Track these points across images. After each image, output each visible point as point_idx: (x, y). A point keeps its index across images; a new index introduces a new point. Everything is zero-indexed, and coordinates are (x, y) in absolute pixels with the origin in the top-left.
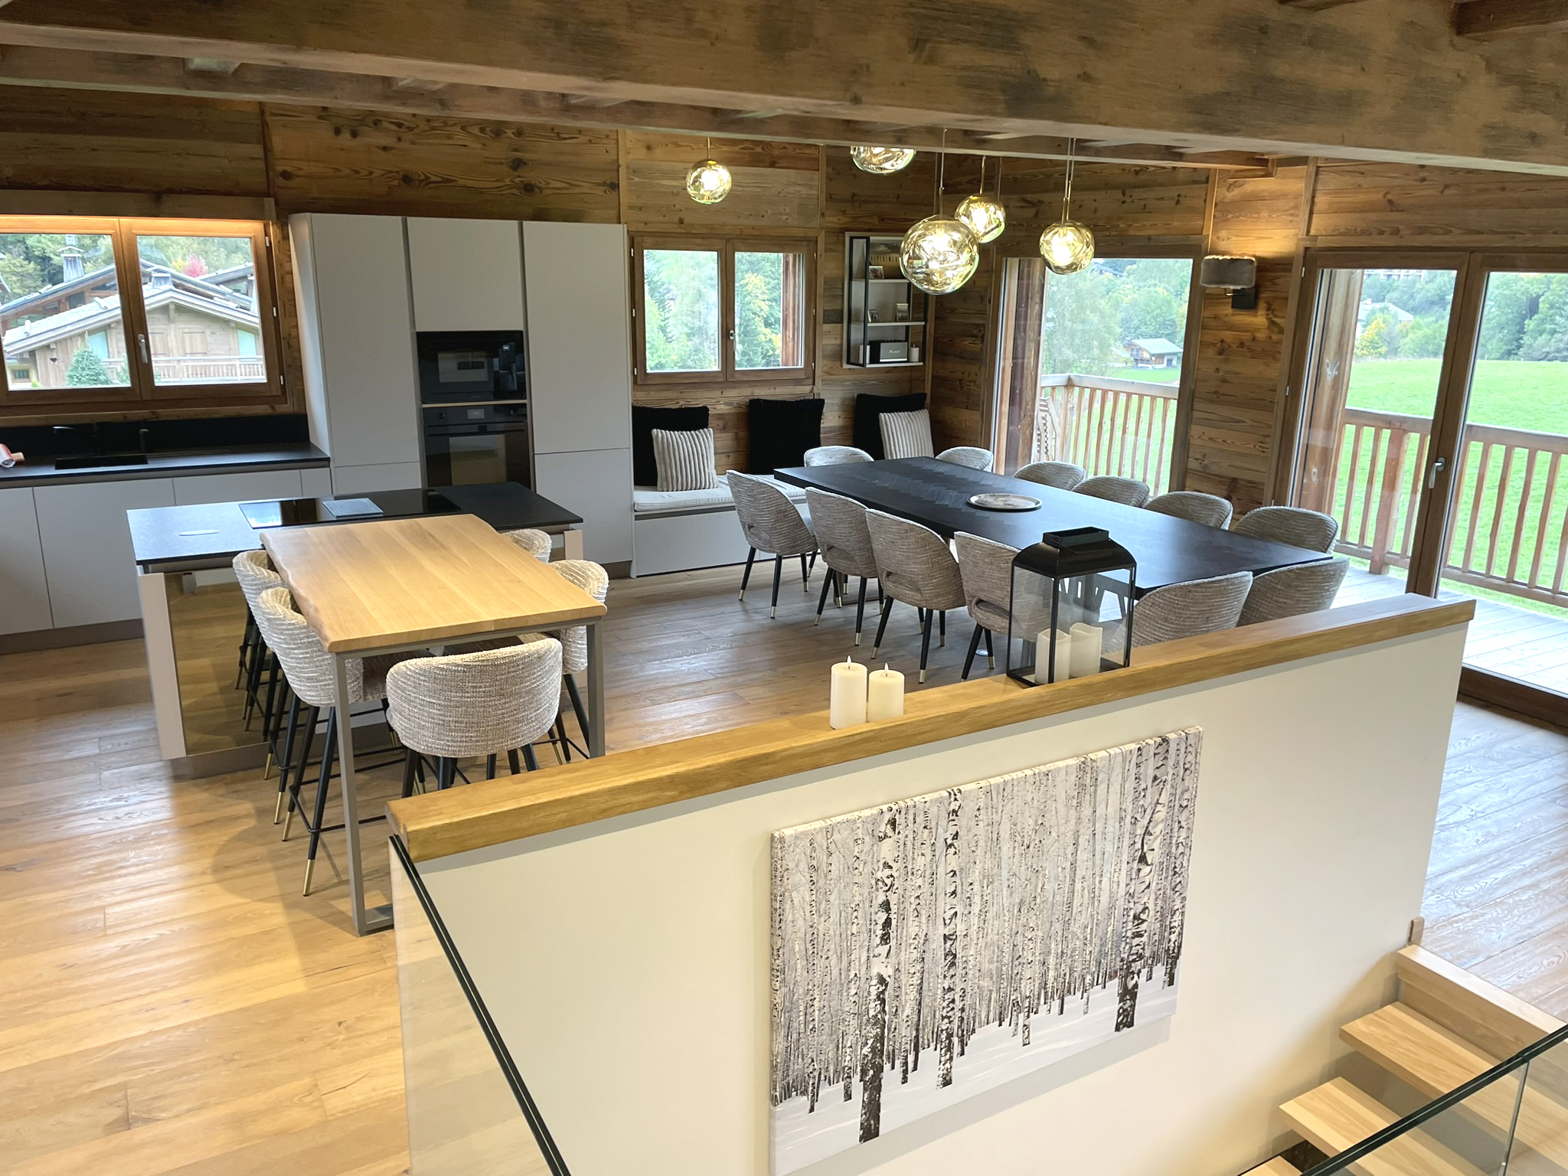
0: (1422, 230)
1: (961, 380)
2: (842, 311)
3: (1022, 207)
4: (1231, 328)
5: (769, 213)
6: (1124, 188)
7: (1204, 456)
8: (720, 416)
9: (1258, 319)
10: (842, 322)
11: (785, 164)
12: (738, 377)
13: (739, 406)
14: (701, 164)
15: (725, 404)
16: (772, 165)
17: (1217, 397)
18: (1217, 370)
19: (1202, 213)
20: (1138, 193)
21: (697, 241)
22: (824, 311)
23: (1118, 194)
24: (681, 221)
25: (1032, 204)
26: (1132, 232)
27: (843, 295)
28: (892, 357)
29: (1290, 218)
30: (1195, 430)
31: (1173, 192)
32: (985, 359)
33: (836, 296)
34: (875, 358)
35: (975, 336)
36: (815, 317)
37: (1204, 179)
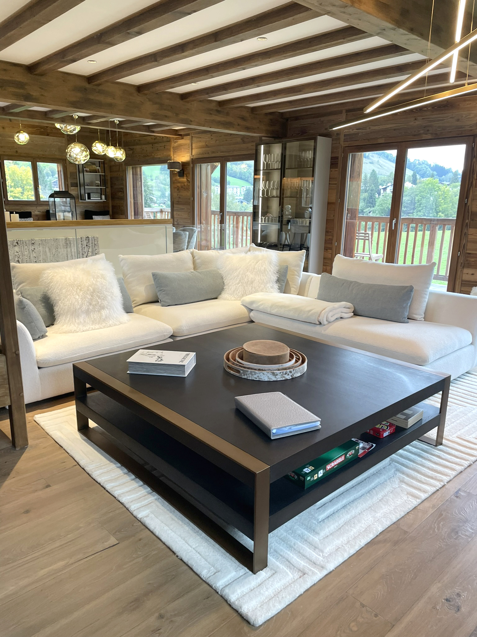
0: (213, 152)
1: (119, 206)
2: (77, 183)
3: (129, 150)
4: (179, 183)
5: (48, 150)
6: (153, 144)
7: (177, 220)
8: (37, 215)
9: (184, 179)
10: (77, 187)
11: (52, 135)
12: (42, 203)
13: (43, 212)
14: (19, 132)
15: (38, 211)
16: (48, 135)
17: (179, 203)
18: (178, 195)
19: (170, 150)
20: (156, 145)
21: (24, 158)
22: (71, 183)
23: (151, 145)
24: (17, 152)
25: (132, 149)
26: (155, 157)
27: (77, 178)
28: (95, 198)
29: (188, 151)
30: (175, 213)
31: (163, 144)
32: (124, 198)
33: (75, 178)
34: (89, 198)
35: (121, 192)
36: (68, 185)
37: (169, 140)
